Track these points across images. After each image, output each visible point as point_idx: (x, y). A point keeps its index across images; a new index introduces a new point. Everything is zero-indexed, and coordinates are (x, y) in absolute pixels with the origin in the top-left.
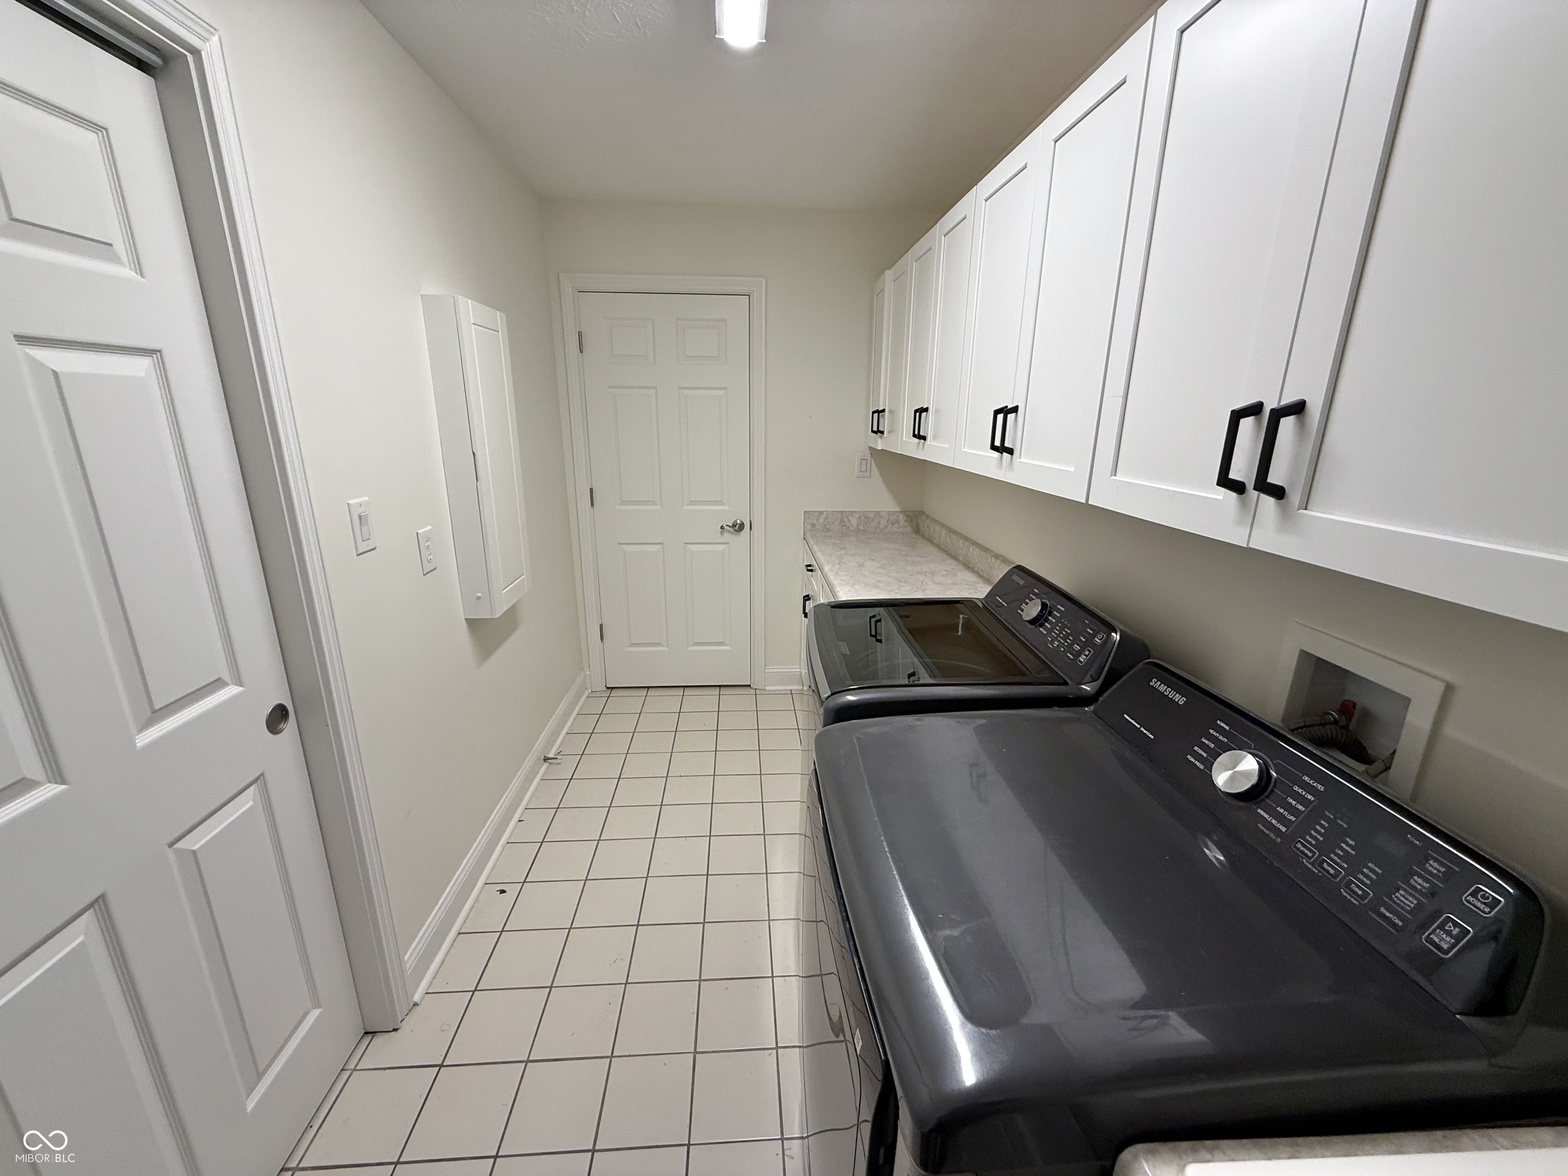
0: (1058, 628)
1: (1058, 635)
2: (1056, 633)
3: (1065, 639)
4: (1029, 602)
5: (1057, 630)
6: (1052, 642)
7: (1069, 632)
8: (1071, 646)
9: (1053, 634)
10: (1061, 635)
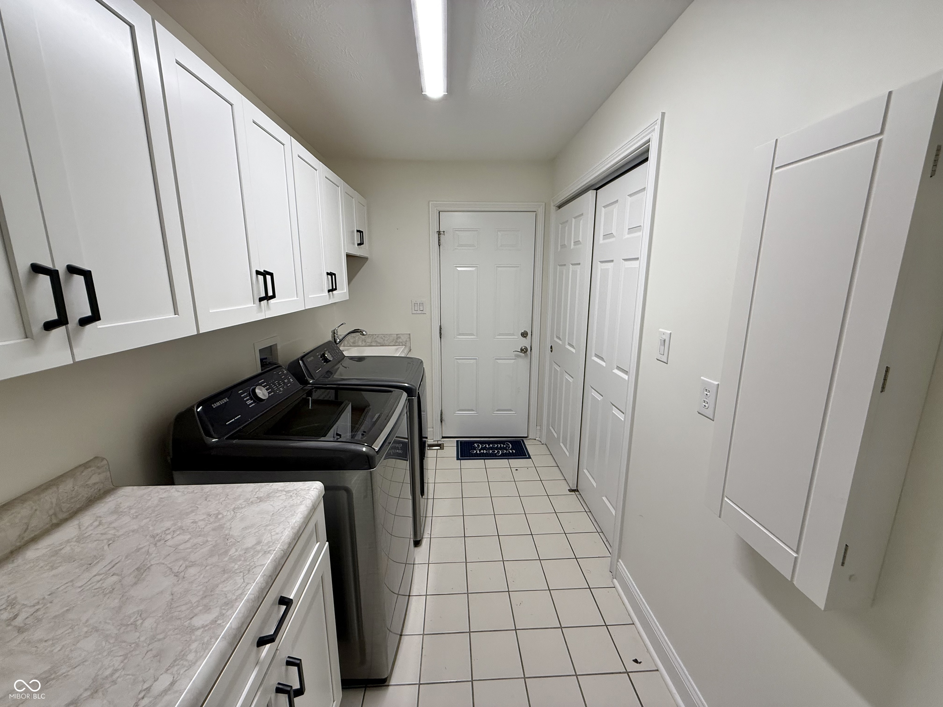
0: (273, 386)
1: (277, 387)
2: (275, 388)
3: (280, 384)
4: (268, 391)
5: (274, 387)
6: (280, 391)
7: (277, 381)
8: (284, 383)
9: (275, 389)
10: (278, 385)
